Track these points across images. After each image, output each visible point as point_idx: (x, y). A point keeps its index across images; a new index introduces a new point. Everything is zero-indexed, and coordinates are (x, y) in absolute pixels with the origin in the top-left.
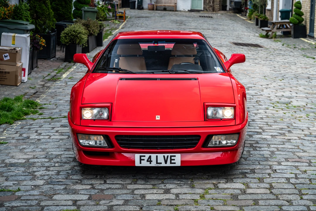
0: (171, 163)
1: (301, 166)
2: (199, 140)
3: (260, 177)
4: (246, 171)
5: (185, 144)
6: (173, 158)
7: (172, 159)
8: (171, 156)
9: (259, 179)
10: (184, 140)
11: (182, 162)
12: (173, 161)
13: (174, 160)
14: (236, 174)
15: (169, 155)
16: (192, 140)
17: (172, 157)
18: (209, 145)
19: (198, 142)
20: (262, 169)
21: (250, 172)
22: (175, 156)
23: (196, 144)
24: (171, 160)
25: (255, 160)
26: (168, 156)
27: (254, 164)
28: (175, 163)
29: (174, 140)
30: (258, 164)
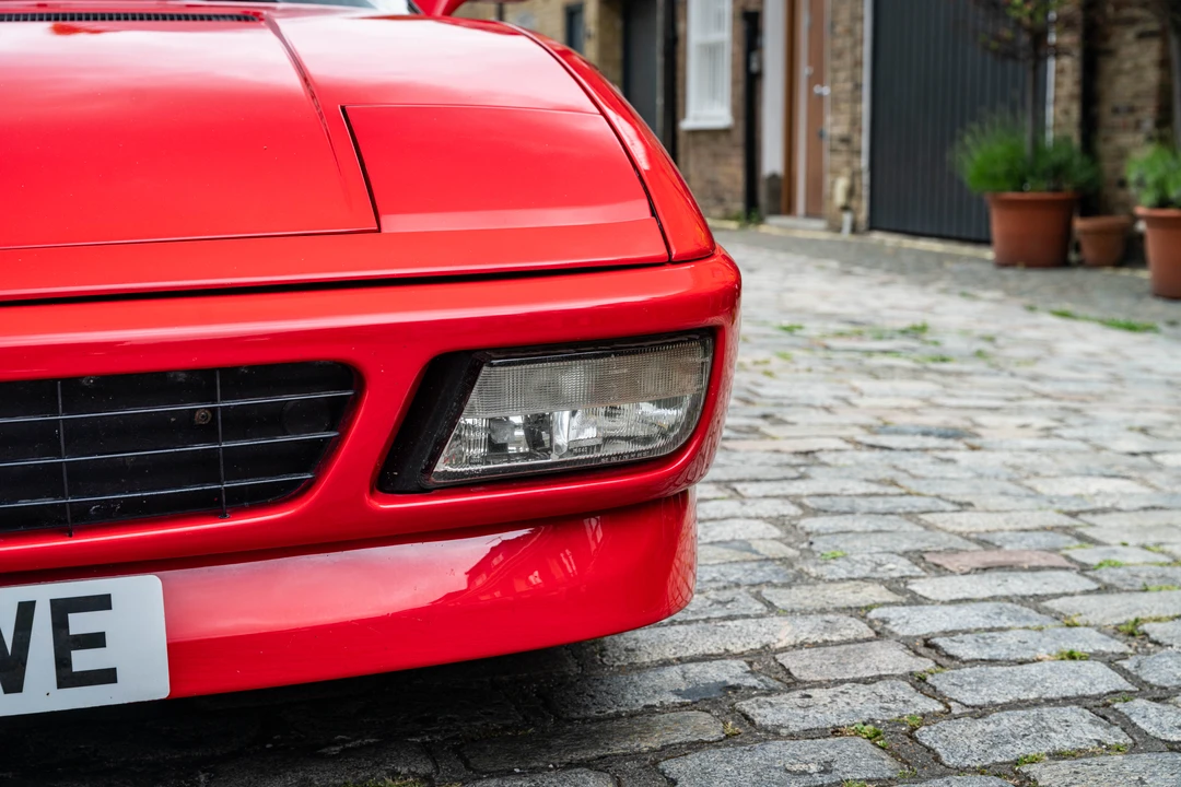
0: (67, 677)
1: (1057, 596)
2: (338, 413)
3: (872, 721)
4: (714, 673)
5: (205, 466)
6: (79, 623)
7: (73, 631)
8: (61, 609)
9: (878, 734)
10: (188, 428)
11: (181, 653)
12: (82, 660)
13: (96, 640)
14: (650, 709)
15: (43, 594)
16: (275, 420)
17: (72, 617)
18: (441, 467)
19: (338, 442)
20: (826, 643)
21: (751, 681)
22: (103, 603)
23: (313, 457)
24: (65, 644)
25: (714, 580)
26: (26, 611)
27: (732, 609)
28: (108, 676)
29: (81, 436)
30: (758, 607)
